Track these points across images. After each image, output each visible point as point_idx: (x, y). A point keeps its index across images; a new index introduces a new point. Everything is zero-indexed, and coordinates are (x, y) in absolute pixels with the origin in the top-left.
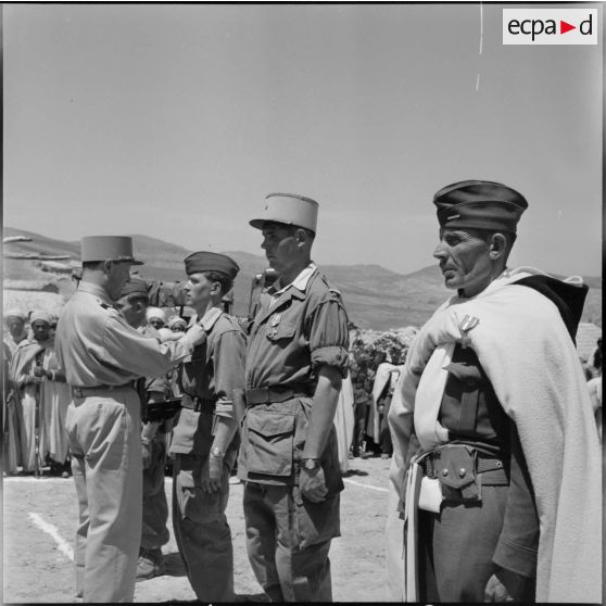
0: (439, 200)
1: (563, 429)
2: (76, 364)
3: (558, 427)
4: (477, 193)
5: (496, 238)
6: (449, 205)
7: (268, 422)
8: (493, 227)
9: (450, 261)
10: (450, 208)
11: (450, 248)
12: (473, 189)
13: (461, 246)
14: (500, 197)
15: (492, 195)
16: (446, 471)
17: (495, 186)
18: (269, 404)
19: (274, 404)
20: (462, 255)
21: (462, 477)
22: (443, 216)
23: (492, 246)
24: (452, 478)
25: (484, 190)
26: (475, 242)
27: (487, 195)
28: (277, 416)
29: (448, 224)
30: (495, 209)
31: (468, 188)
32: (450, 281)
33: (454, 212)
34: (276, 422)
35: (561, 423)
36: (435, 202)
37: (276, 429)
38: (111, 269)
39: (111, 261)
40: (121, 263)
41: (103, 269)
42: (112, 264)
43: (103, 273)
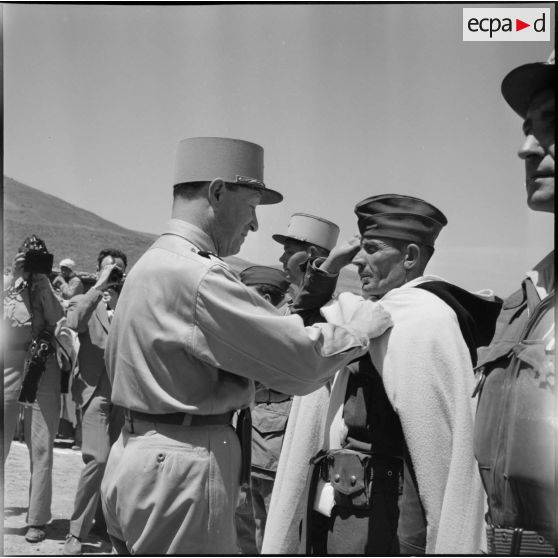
0: (361, 210)
1: (451, 428)
3: (445, 426)
4: (396, 206)
5: (411, 248)
6: (368, 215)
7: (264, 419)
8: (409, 239)
9: (367, 268)
10: (369, 218)
11: (369, 255)
12: (393, 201)
13: (378, 254)
14: (417, 210)
15: (410, 208)
16: (338, 476)
17: (414, 201)
18: (269, 403)
19: (273, 404)
20: (378, 263)
21: (353, 484)
22: (363, 225)
23: (407, 256)
24: (343, 484)
25: (403, 204)
26: (390, 251)
27: (405, 208)
28: (273, 415)
29: (367, 233)
30: (411, 222)
31: (388, 201)
32: (366, 286)
33: (373, 222)
34: (271, 420)
35: (449, 422)
36: (356, 212)
37: (270, 427)
38: (220, 197)
39: (221, 181)
40: (240, 189)
41: (205, 195)
42: (224, 189)
43: (208, 203)
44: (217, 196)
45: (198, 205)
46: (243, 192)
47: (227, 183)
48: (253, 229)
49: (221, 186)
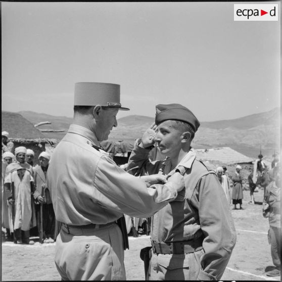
2: (65, 204)
38: (99, 114)
39: (100, 107)
40: (109, 109)
41: (92, 113)
42: (101, 110)
43: (93, 117)
44: (98, 113)
45: (88, 118)
46: (110, 110)
47: (102, 107)
48: (115, 126)
49: (99, 109)
